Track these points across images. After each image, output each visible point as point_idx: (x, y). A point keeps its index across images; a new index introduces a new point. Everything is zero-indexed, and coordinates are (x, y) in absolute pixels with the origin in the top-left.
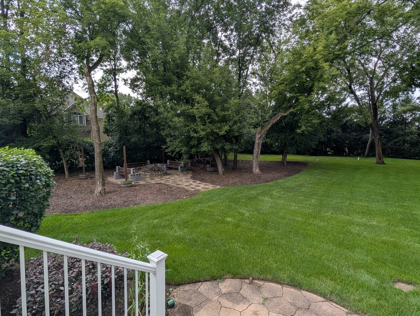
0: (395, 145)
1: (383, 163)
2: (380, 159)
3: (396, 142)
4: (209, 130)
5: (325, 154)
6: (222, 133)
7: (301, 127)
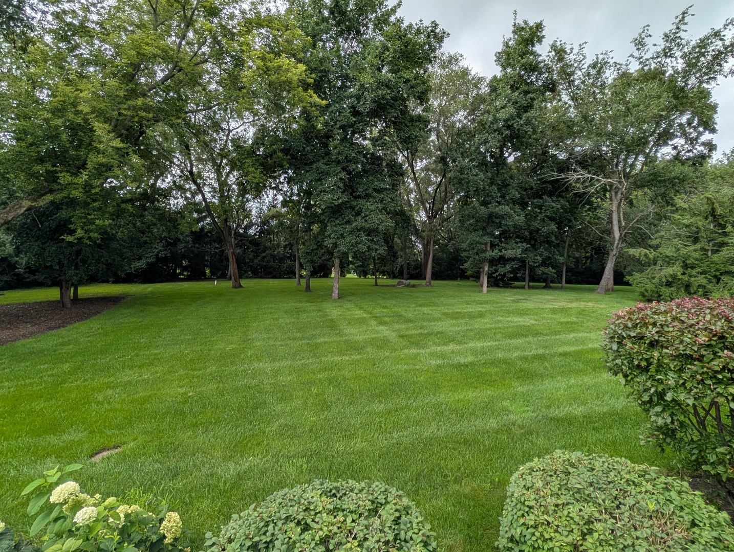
1: (240, 286)
2: (236, 281)
3: (264, 257)
5: (174, 278)
7: (74, 231)
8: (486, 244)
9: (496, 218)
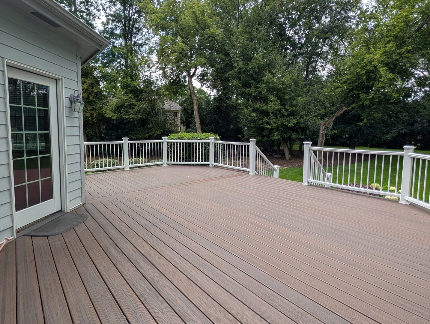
4: (279, 123)
6: (291, 125)
7: (363, 120)
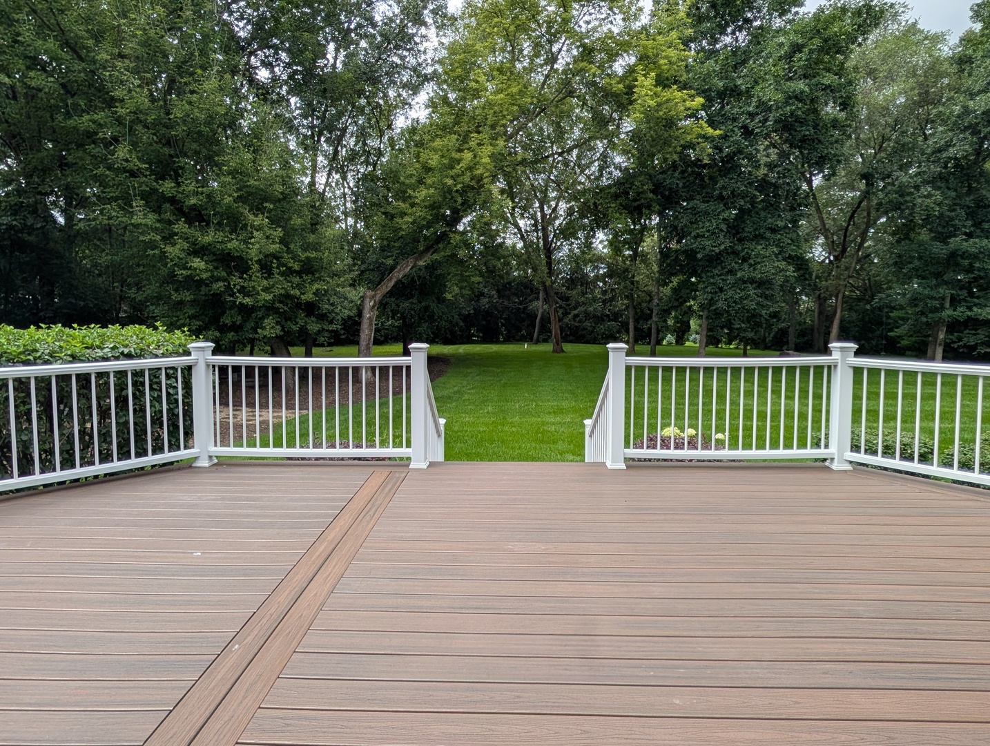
0: (575, 321)
1: (563, 351)
2: (558, 344)
3: (575, 316)
8: (943, 298)
9: (962, 258)
